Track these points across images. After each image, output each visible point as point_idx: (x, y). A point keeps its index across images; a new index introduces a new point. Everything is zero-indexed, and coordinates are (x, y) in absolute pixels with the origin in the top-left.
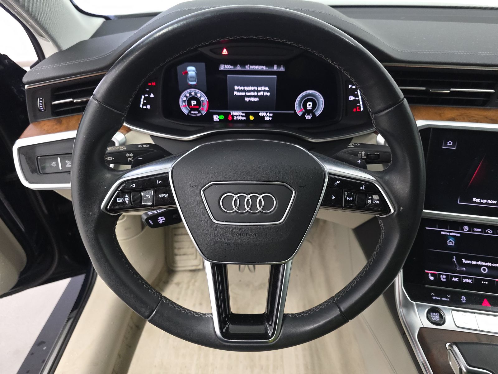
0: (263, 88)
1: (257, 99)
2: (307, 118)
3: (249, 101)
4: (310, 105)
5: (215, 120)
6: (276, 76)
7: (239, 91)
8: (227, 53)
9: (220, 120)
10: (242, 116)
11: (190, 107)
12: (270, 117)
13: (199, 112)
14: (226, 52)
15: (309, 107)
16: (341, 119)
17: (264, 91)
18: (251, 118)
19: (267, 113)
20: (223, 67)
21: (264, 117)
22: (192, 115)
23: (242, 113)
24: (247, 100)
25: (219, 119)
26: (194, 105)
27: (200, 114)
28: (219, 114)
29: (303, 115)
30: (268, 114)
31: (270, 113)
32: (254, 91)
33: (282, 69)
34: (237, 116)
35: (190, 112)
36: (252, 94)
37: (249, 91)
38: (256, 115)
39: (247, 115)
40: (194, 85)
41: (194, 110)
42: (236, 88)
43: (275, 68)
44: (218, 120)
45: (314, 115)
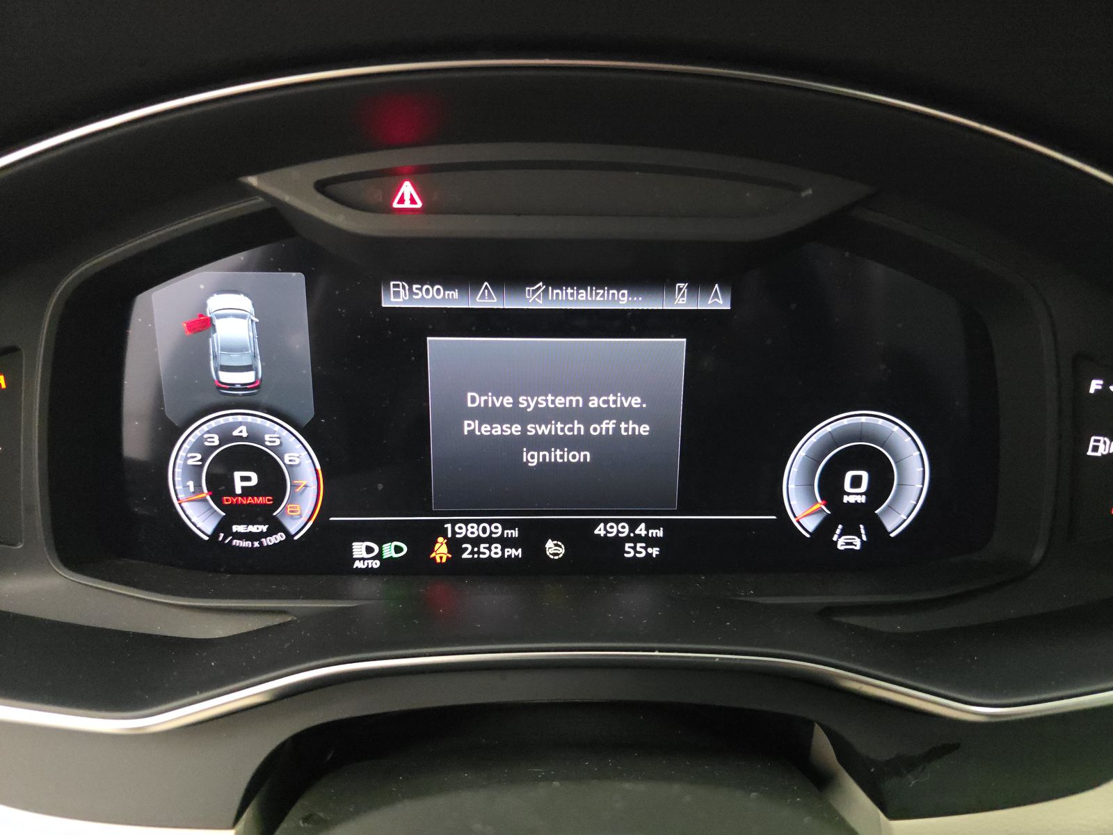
0: (614, 400)
1: (584, 456)
2: (841, 545)
3: (542, 465)
4: (856, 482)
5: (358, 564)
6: (685, 340)
7: (486, 415)
8: (419, 205)
9: (387, 564)
10: (505, 542)
11: (227, 500)
12: (650, 542)
13: (277, 527)
14: (413, 201)
15: (854, 496)
16: (1044, 558)
17: (622, 414)
18: (553, 548)
19: (633, 525)
20: (398, 297)
21: (618, 542)
22: (236, 542)
23: (507, 525)
24: (532, 458)
25: (379, 556)
26: (243, 488)
27: (280, 537)
28: (380, 534)
29: (825, 529)
30: (641, 530)
31: (651, 525)
32: (565, 415)
33: (718, 301)
34: (476, 542)
35: (224, 526)
36: (558, 428)
37: (543, 416)
38: (578, 535)
39: (532, 537)
40: (244, 387)
41: (250, 515)
42: (475, 400)
43: (681, 300)
44: (376, 564)
45: (876, 528)
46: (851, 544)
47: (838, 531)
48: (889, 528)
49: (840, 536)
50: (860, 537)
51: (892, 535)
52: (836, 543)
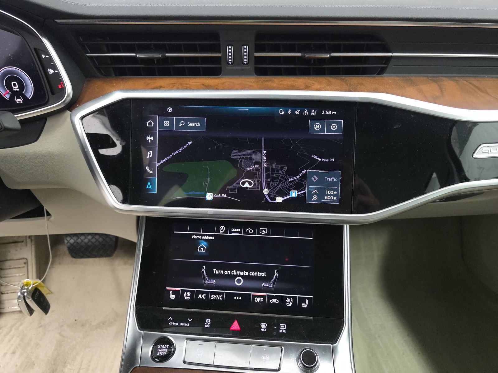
15: (16, 89)
46: (20, 101)
47: (15, 98)
48: (28, 97)
49: (16, 99)
50: (21, 99)
51: (29, 99)
52: (16, 101)
